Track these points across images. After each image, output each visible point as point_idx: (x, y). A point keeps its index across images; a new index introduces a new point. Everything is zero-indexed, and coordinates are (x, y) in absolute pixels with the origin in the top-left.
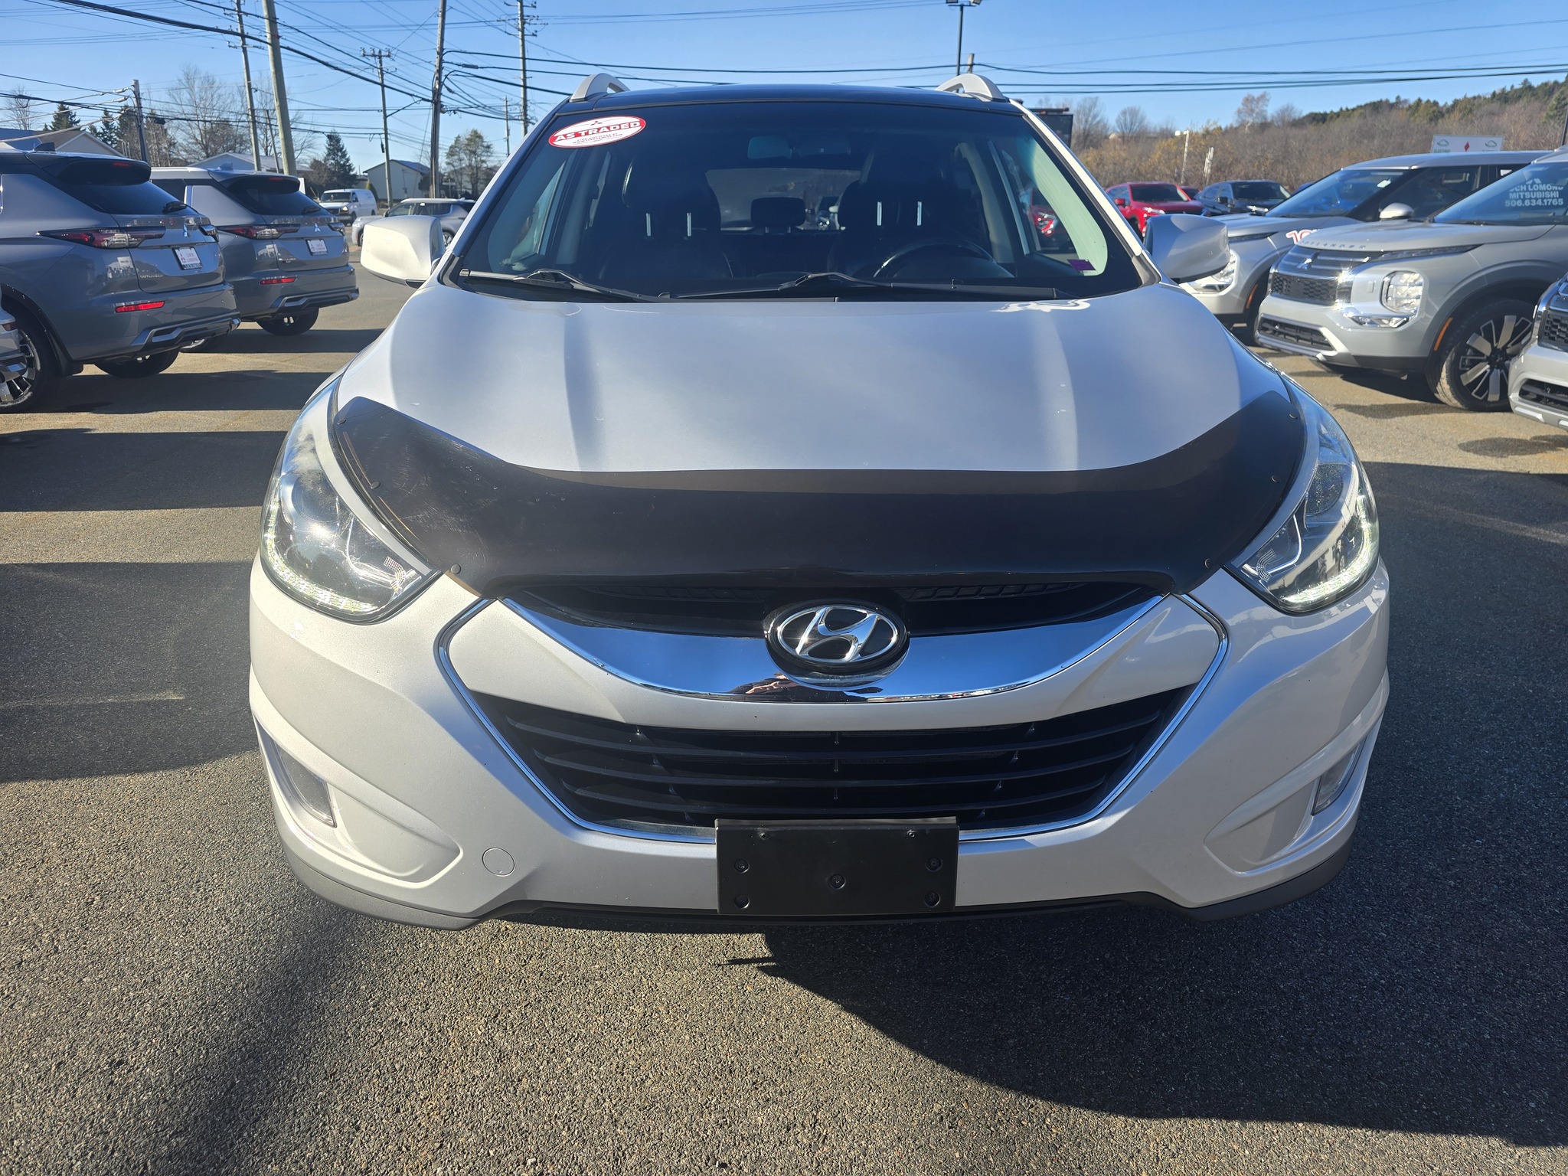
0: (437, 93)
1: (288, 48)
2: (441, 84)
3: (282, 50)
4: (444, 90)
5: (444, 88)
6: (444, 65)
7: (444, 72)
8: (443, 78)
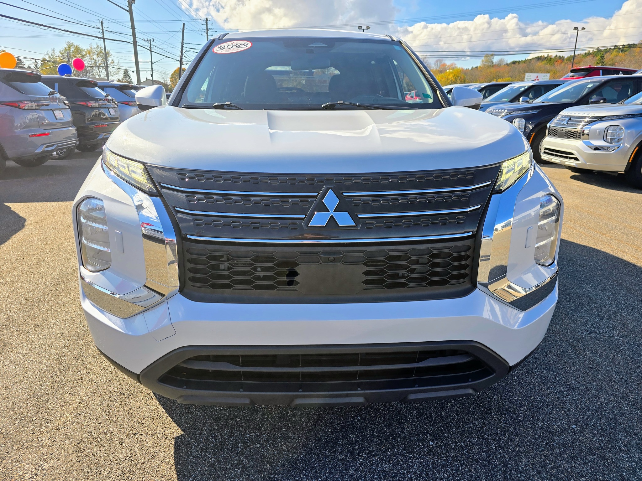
0: (181, 58)
1: (139, 45)
3: (138, 46)
4: (183, 57)
5: (183, 56)
6: (184, 48)
7: (184, 51)
8: (183, 53)
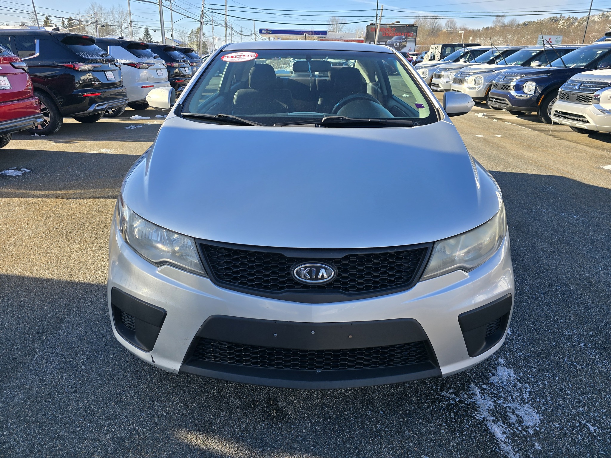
0: (202, 18)
2: (203, 15)
3: (163, 7)
6: (204, 8)
